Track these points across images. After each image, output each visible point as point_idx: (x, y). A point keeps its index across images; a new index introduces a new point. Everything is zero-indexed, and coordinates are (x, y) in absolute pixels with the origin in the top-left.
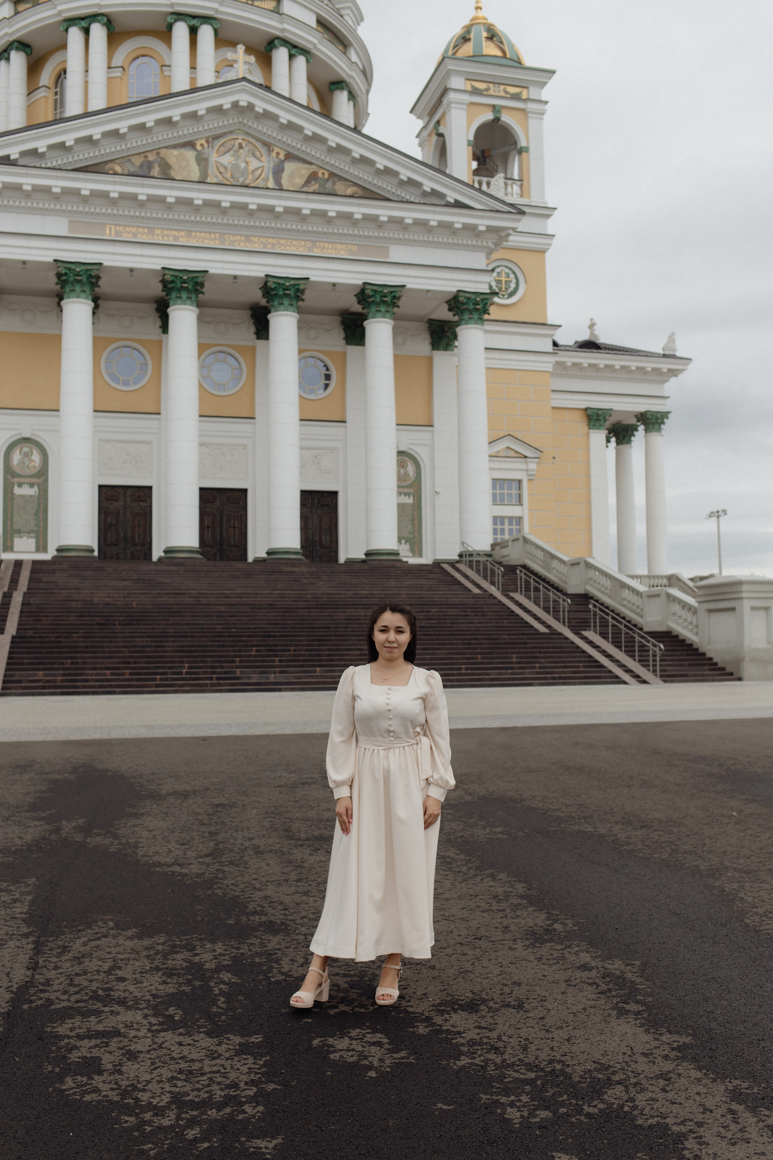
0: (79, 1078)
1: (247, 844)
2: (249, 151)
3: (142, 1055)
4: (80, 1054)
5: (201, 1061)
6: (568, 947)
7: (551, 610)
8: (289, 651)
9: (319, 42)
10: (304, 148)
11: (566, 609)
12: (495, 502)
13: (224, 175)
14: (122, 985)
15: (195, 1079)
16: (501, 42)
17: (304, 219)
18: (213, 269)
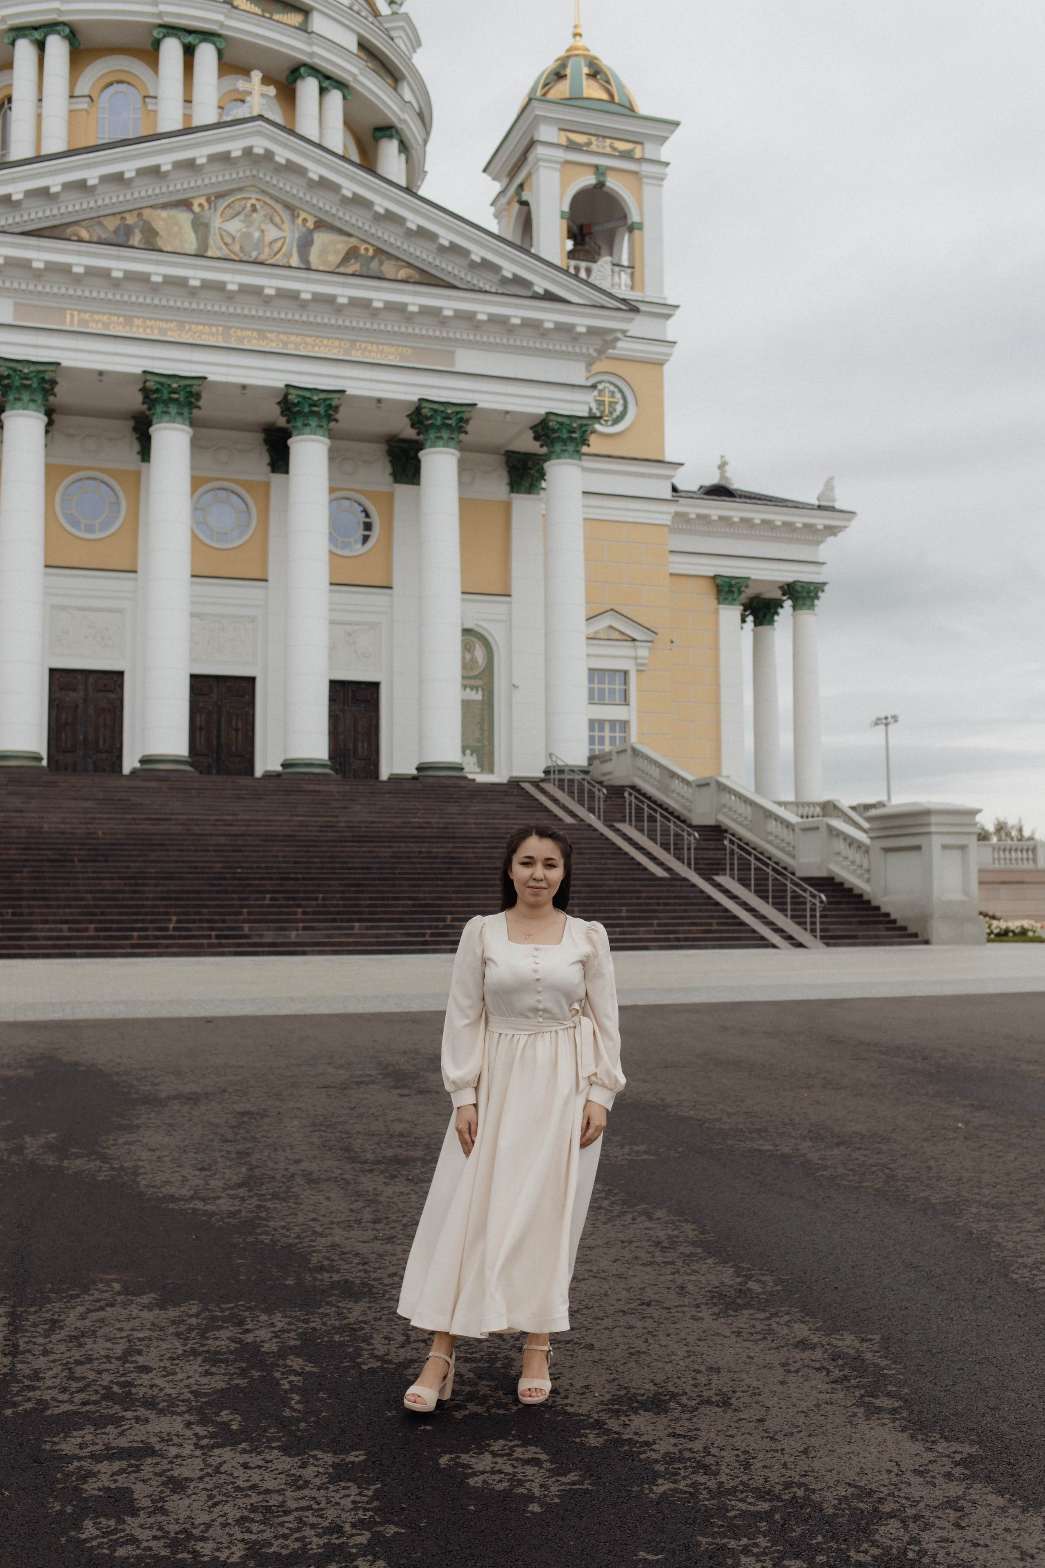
0: (103, 1520)
1: (293, 1168)
2: (265, 216)
3: (192, 1485)
4: (100, 1484)
5: (280, 1492)
6: (774, 1315)
7: (672, 847)
8: (316, 899)
9: (361, 73)
10: (341, 214)
11: (693, 846)
12: (591, 701)
13: (231, 247)
14: (145, 1378)
15: (277, 1520)
16: (608, 82)
17: (339, 309)
18: (215, 374)
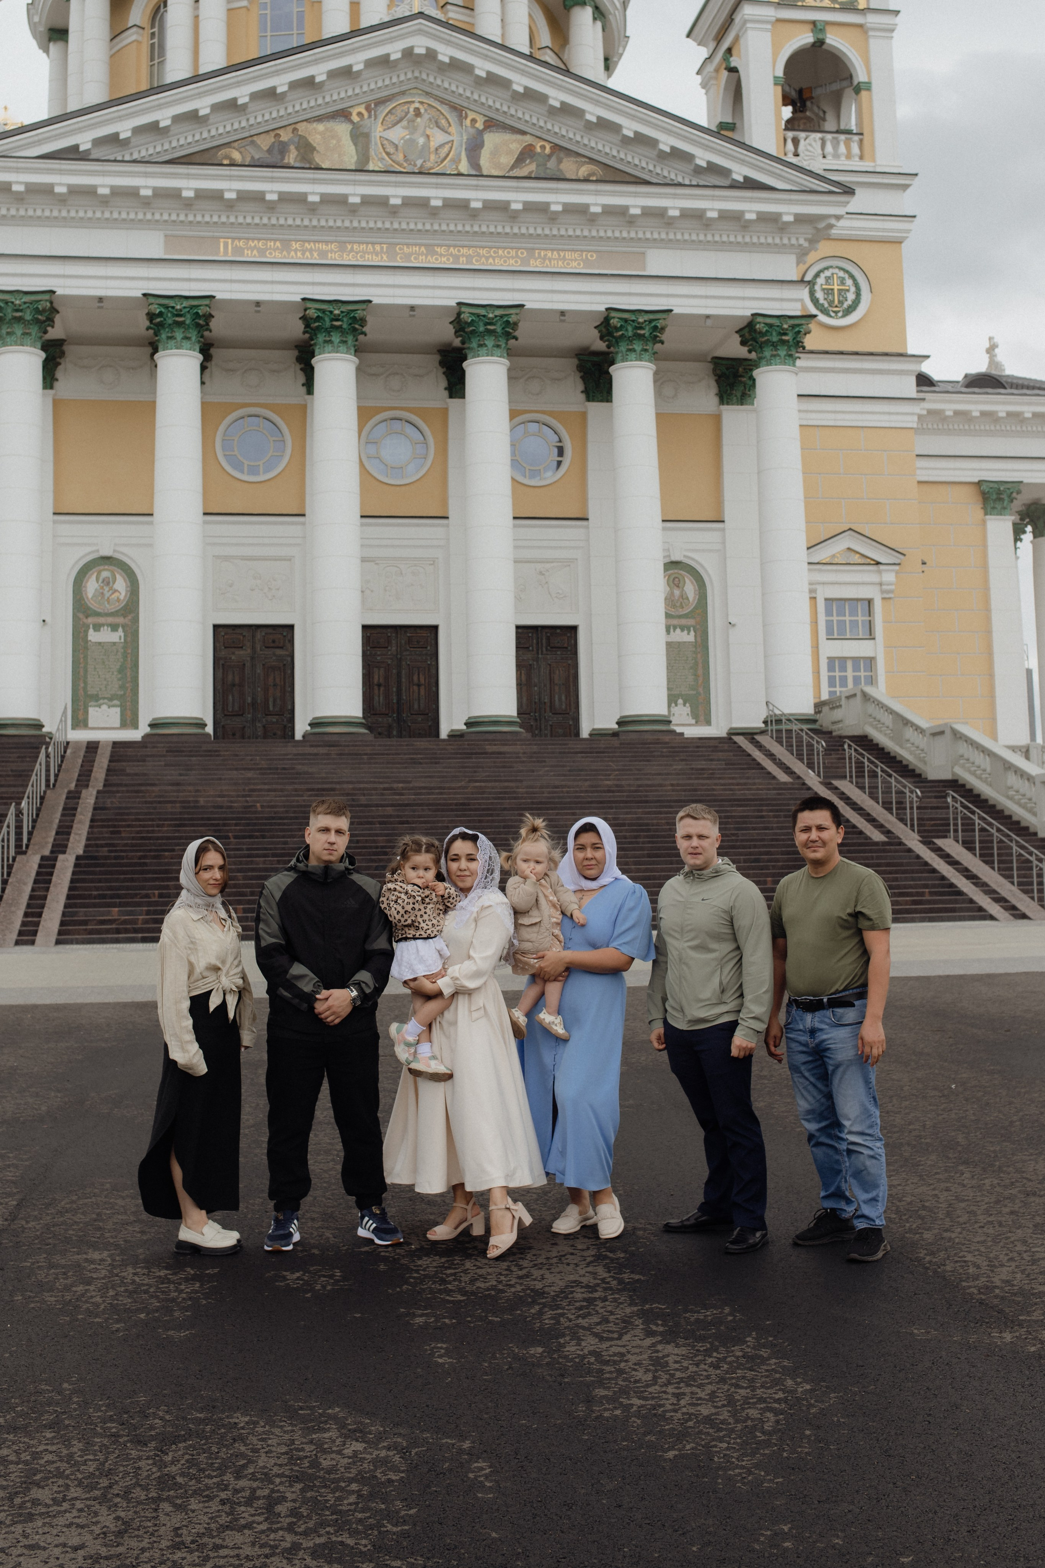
2: (430, 120)
7: (893, 806)
10: (512, 111)
11: (915, 806)
13: (394, 157)
17: (514, 216)
18: (379, 297)
